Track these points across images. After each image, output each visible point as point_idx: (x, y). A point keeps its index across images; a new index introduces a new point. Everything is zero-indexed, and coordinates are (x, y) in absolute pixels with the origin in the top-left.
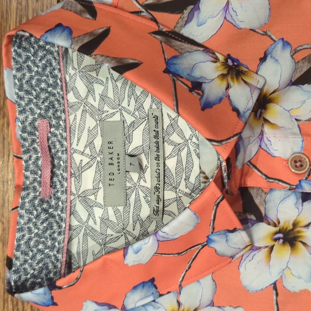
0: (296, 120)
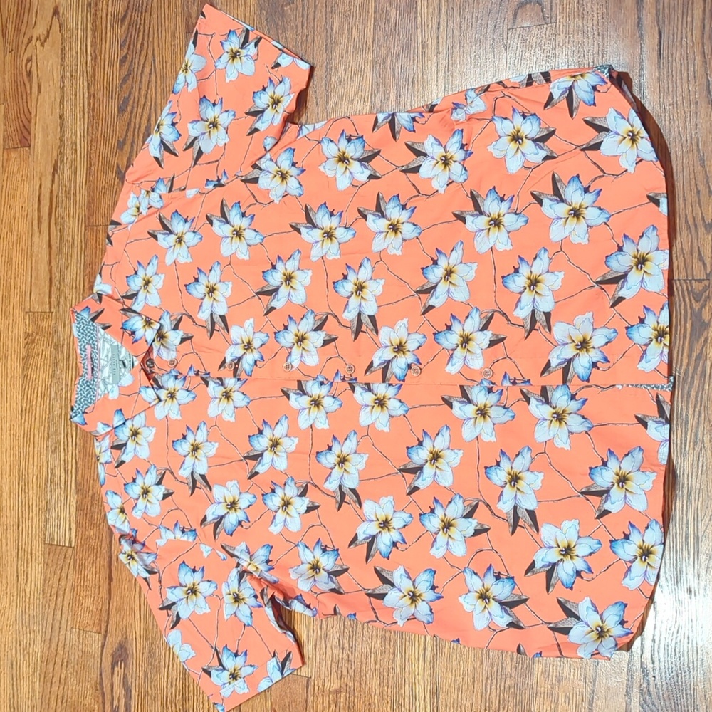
0: (175, 345)
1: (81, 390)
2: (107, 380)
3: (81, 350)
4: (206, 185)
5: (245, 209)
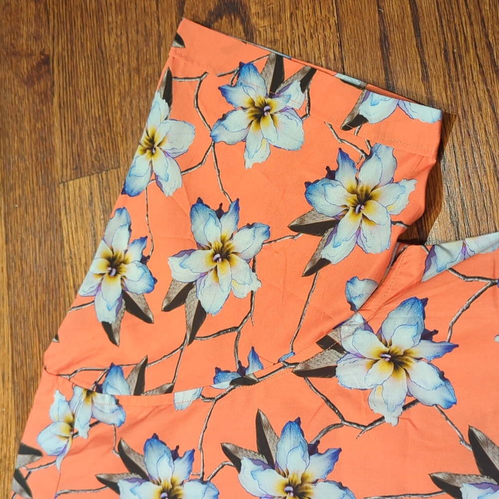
5: (317, 436)
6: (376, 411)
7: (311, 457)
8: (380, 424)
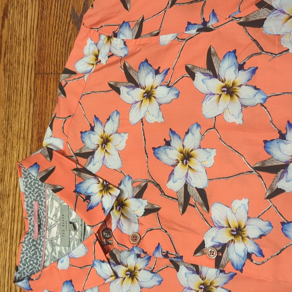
0: (137, 216)
1: (27, 249)
2: (55, 241)
3: (27, 206)
4: (187, 29)
5: (245, 60)
6: (284, 46)
7: (239, 72)
8: (286, 53)
